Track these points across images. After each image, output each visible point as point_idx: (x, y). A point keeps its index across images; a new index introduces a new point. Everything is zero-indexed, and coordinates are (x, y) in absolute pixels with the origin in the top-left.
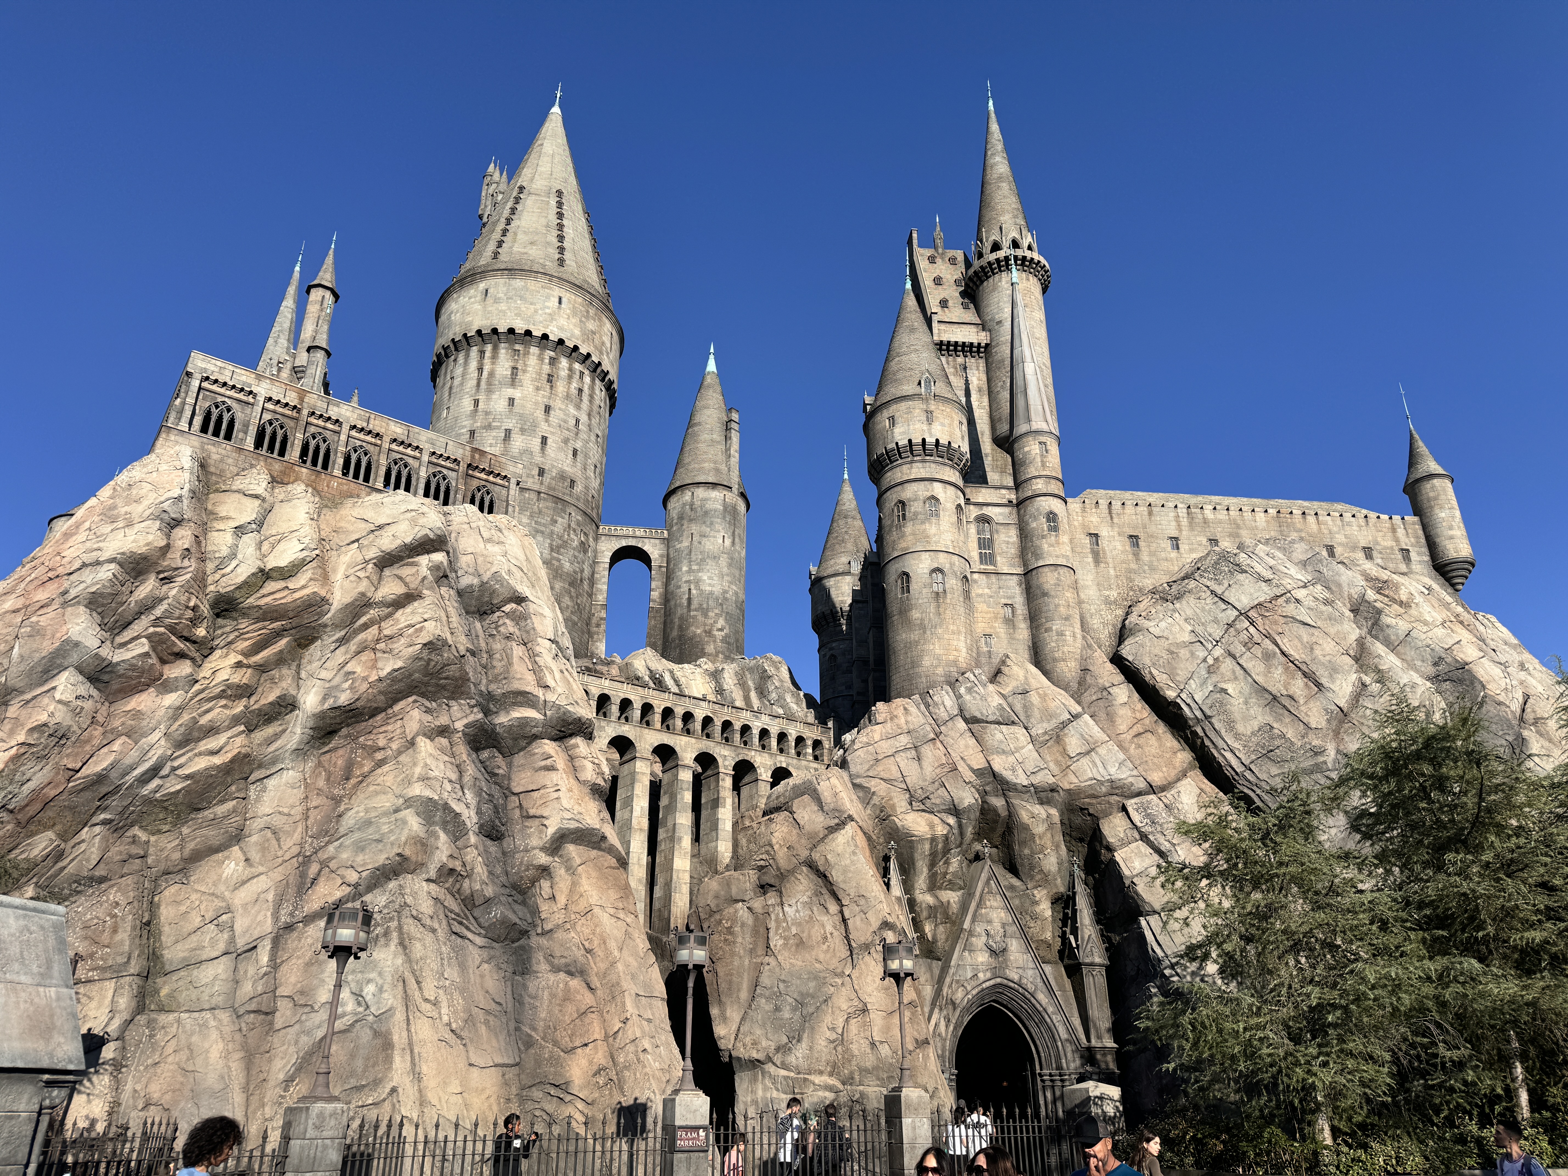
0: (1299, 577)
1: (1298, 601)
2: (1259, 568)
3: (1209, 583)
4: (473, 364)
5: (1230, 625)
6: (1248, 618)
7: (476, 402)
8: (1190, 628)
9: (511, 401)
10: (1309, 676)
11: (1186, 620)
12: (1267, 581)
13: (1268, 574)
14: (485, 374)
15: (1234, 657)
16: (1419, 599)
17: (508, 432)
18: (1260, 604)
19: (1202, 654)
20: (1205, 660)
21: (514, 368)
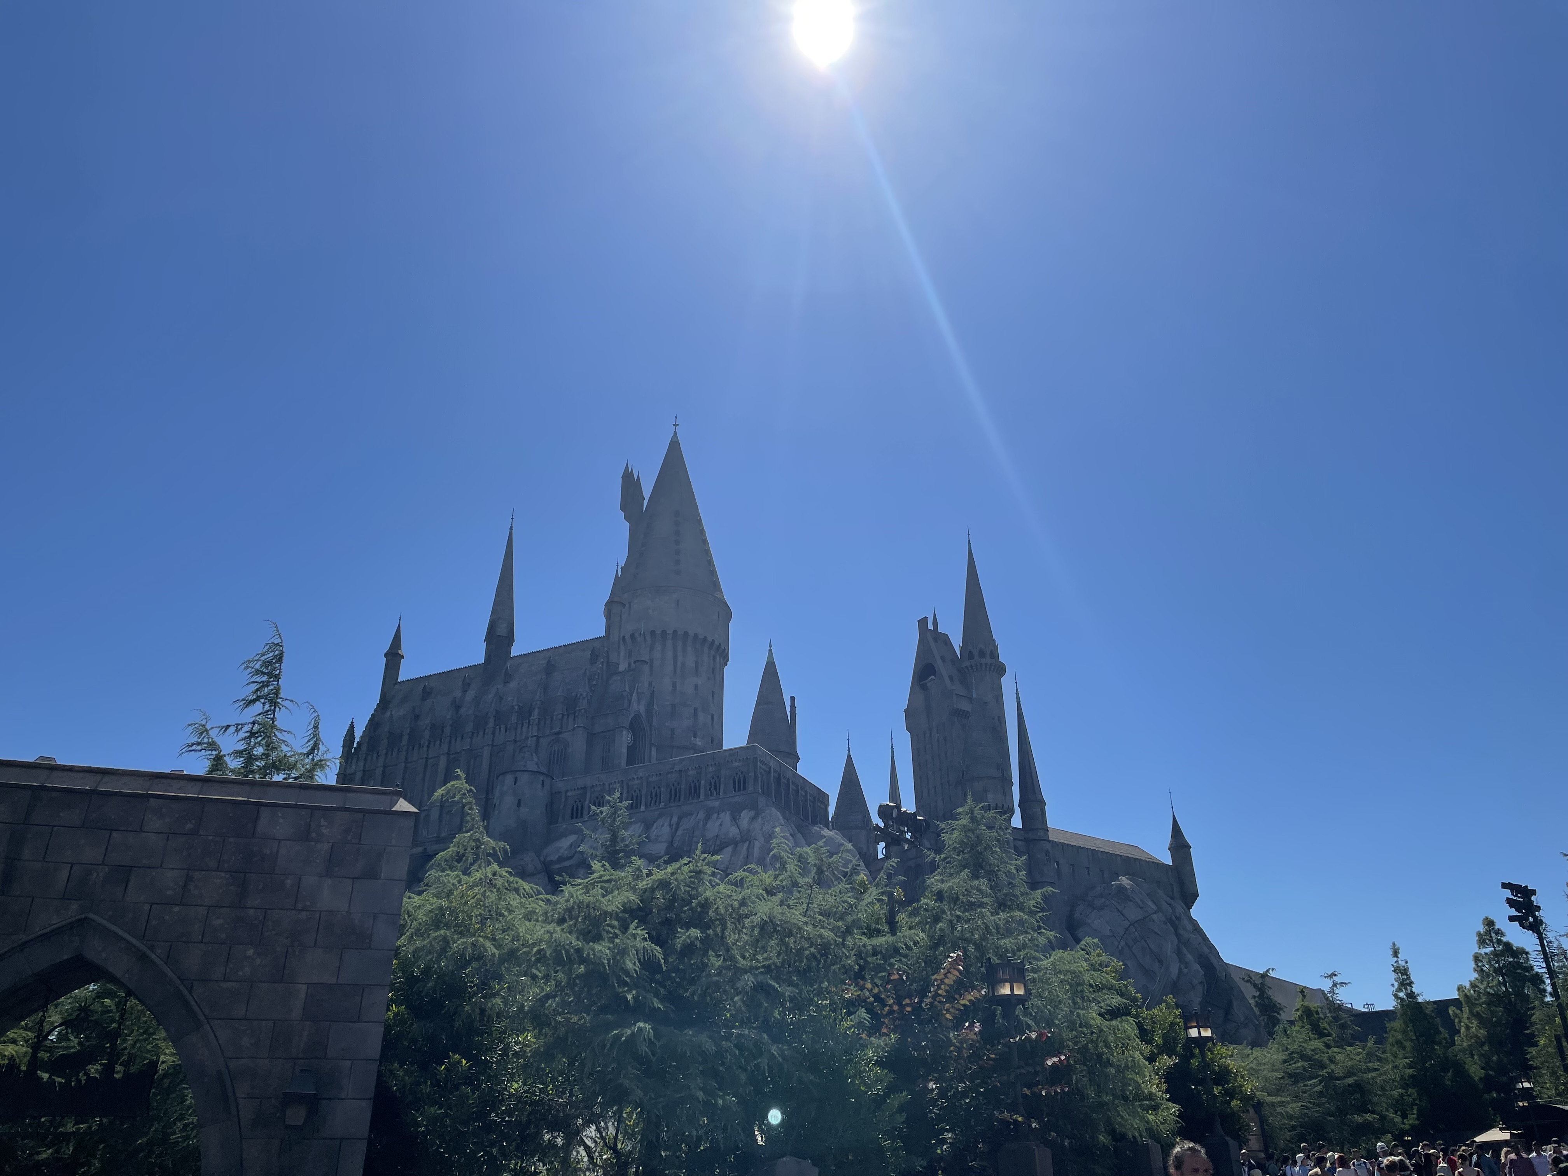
0: (1154, 908)
1: (1154, 921)
2: (1138, 900)
3: (1115, 903)
4: (670, 654)
5: (1127, 929)
6: (1134, 926)
7: (674, 685)
8: (1109, 928)
9: (696, 687)
10: (1160, 962)
11: (1106, 922)
12: (1142, 908)
13: (1140, 903)
14: (679, 664)
15: (1129, 947)
16: (1183, 917)
17: (695, 710)
18: (1139, 920)
19: (1116, 943)
20: (1118, 947)
21: (697, 663)
